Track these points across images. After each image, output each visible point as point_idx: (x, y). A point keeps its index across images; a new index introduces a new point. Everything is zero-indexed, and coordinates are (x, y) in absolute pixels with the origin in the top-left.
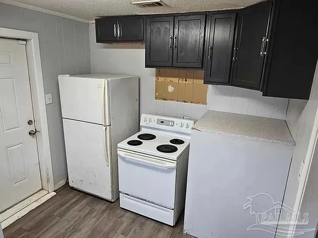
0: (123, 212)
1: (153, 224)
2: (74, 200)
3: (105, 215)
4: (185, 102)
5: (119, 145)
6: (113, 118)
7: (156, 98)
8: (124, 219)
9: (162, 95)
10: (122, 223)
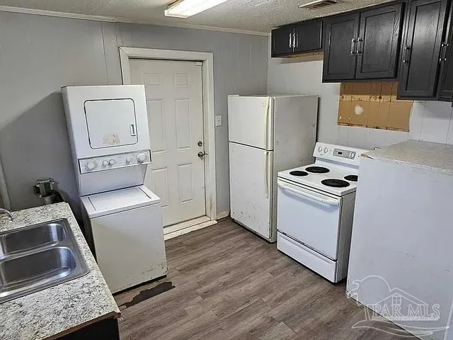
0: (279, 254)
1: (311, 274)
2: (233, 232)
3: (259, 252)
4: (377, 128)
5: (280, 174)
6: (277, 142)
7: (339, 123)
8: (278, 261)
9: (346, 119)
10: (274, 264)
